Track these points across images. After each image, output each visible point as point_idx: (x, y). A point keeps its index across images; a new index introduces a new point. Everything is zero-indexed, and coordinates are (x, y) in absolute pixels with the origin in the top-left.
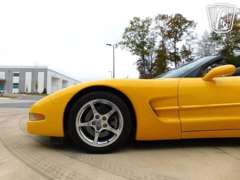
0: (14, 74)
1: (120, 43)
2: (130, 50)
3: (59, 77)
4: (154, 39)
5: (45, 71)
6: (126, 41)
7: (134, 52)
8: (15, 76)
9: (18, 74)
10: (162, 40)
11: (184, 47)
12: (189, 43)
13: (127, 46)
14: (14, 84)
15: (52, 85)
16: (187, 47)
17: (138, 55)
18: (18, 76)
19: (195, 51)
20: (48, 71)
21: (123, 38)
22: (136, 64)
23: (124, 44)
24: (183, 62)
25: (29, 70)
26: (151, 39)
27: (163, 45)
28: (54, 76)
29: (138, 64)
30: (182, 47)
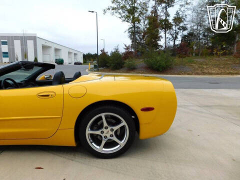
0: (2, 42)
1: (109, 9)
2: (120, 16)
3: (50, 45)
4: (146, 3)
5: (34, 38)
6: (115, 6)
7: (124, 19)
8: (2, 44)
9: (6, 42)
10: (154, 5)
11: (178, 13)
12: (183, 9)
13: (116, 12)
14: (4, 53)
15: (43, 54)
16: (180, 13)
17: (128, 22)
18: (6, 44)
19: (189, 18)
20: (37, 39)
21: (113, 3)
22: (127, 32)
23: (113, 9)
24: (176, 31)
25: (17, 38)
26: (144, 3)
27: (155, 11)
28: (44, 44)
29: (129, 32)
30: (175, 13)
